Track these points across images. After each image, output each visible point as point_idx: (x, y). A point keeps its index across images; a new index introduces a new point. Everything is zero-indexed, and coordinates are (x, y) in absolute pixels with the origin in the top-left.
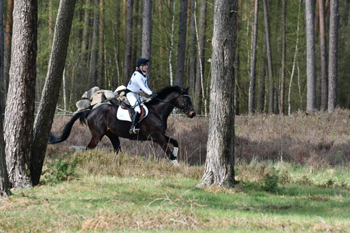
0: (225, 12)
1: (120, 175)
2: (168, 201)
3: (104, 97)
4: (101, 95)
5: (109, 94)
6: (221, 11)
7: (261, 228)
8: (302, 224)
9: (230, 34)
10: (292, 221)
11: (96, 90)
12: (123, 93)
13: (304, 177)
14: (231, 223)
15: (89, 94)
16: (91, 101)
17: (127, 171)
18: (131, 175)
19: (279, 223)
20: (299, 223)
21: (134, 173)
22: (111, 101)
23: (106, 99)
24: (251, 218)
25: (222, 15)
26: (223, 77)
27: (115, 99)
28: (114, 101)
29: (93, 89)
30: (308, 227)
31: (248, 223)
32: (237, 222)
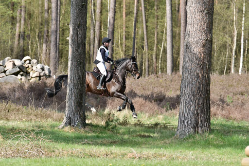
0: (78, 4)
1: (7, 119)
2: (24, 137)
3: (14, 64)
4: (12, 63)
5: (18, 62)
6: (76, 3)
7: (91, 156)
8: (120, 153)
9: (82, 20)
10: (113, 151)
11: (8, 60)
12: (28, 62)
13: (138, 121)
14: (70, 153)
15: (4, 62)
16: (5, 67)
17: (12, 117)
18: (15, 119)
19: (105, 152)
20: (118, 152)
21: (17, 118)
22: (19, 68)
23: (15, 66)
24: (85, 149)
25: (76, 6)
26: (77, 50)
27: (22, 66)
28: (21, 67)
29: (7, 59)
30: (124, 155)
31: (81, 152)
32: (74, 152)
